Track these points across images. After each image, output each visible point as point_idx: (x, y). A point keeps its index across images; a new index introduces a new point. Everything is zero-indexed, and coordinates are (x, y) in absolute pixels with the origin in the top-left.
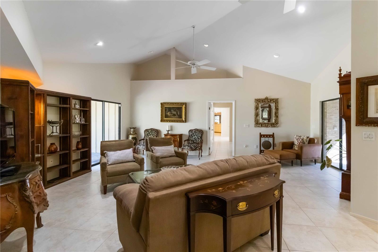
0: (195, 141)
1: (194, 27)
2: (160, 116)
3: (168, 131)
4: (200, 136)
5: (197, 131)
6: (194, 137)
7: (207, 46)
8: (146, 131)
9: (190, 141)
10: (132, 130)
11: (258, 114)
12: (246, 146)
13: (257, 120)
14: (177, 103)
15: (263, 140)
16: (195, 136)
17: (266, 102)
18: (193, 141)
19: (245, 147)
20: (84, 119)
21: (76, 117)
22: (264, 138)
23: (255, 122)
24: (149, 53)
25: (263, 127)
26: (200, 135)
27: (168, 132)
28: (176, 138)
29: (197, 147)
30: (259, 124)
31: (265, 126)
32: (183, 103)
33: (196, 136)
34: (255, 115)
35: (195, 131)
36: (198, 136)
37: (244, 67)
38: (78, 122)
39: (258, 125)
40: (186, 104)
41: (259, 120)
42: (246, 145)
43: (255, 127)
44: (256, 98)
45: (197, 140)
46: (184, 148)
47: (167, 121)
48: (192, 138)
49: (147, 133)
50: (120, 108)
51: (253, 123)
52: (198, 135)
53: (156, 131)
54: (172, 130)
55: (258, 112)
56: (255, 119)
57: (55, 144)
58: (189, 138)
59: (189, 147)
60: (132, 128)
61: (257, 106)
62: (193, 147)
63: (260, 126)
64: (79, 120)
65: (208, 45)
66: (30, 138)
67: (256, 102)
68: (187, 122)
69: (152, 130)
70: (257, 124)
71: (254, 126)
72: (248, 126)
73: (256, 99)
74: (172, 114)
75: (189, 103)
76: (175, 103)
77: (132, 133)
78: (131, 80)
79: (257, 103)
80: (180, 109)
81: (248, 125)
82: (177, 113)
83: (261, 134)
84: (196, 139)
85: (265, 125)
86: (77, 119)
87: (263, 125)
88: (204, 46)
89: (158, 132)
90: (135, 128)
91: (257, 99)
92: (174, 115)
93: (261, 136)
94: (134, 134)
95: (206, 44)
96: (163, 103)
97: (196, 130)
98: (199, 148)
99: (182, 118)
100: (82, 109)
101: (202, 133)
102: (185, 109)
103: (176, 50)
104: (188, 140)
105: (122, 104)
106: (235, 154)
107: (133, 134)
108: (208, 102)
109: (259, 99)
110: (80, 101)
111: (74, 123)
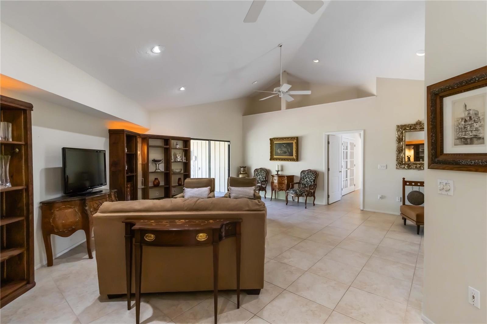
0: (307, 185)
1: (281, 46)
2: (269, 154)
3: (278, 171)
4: (314, 179)
5: (310, 173)
6: (305, 179)
7: (317, 61)
8: (256, 170)
9: (301, 185)
10: (242, 169)
11: (402, 148)
12: (382, 198)
13: (401, 158)
14: (286, 138)
15: (409, 189)
16: (307, 179)
17: (417, 129)
18: (305, 185)
19: (380, 198)
20: (185, 158)
21: (177, 156)
22: (412, 186)
23: (397, 160)
24: (253, 83)
25: (411, 169)
26: (313, 177)
27: (278, 173)
28: (284, 180)
29: (303, 193)
30: (405, 164)
31: (416, 167)
32: (293, 137)
33: (309, 179)
34: (396, 151)
35: (308, 173)
36: (311, 179)
37: (378, 79)
38: (179, 160)
39: (403, 166)
40: (297, 139)
41: (403, 158)
42: (382, 196)
43: (397, 168)
44: (399, 124)
45: (309, 184)
46: (288, 193)
47: (277, 159)
48: (303, 181)
49: (257, 173)
50: (229, 146)
51: (393, 162)
52: (311, 177)
53: (265, 171)
54: (282, 170)
55: (403, 145)
56: (398, 156)
57: (158, 179)
58: (300, 181)
59: (294, 192)
60: (242, 167)
61: (401, 136)
62: (298, 192)
63: (406, 168)
64: (180, 159)
65: (318, 59)
66: (125, 173)
67: (398, 131)
68: (300, 161)
69: (262, 169)
70: (401, 163)
71: (395, 166)
72: (385, 167)
73: (398, 126)
74: (282, 151)
75: (302, 137)
76: (285, 138)
77: (242, 172)
78: (243, 115)
79: (401, 132)
80: (290, 145)
81: (386, 165)
82: (288, 151)
83: (405, 180)
84: (308, 182)
85: (415, 165)
86: (179, 157)
87: (412, 166)
88: (314, 62)
89: (267, 172)
90: (244, 167)
91: (401, 125)
92: (285, 152)
93: (405, 183)
94: (244, 174)
95: (316, 60)
96: (272, 139)
97: (309, 171)
98: (305, 194)
99: (293, 156)
100: (184, 149)
101: (317, 175)
102: (296, 145)
103: (288, 74)
104: (299, 183)
105: (231, 142)
106: (364, 207)
107: (242, 174)
108: (325, 134)
109: (405, 125)
110: (183, 141)
111: (175, 162)
